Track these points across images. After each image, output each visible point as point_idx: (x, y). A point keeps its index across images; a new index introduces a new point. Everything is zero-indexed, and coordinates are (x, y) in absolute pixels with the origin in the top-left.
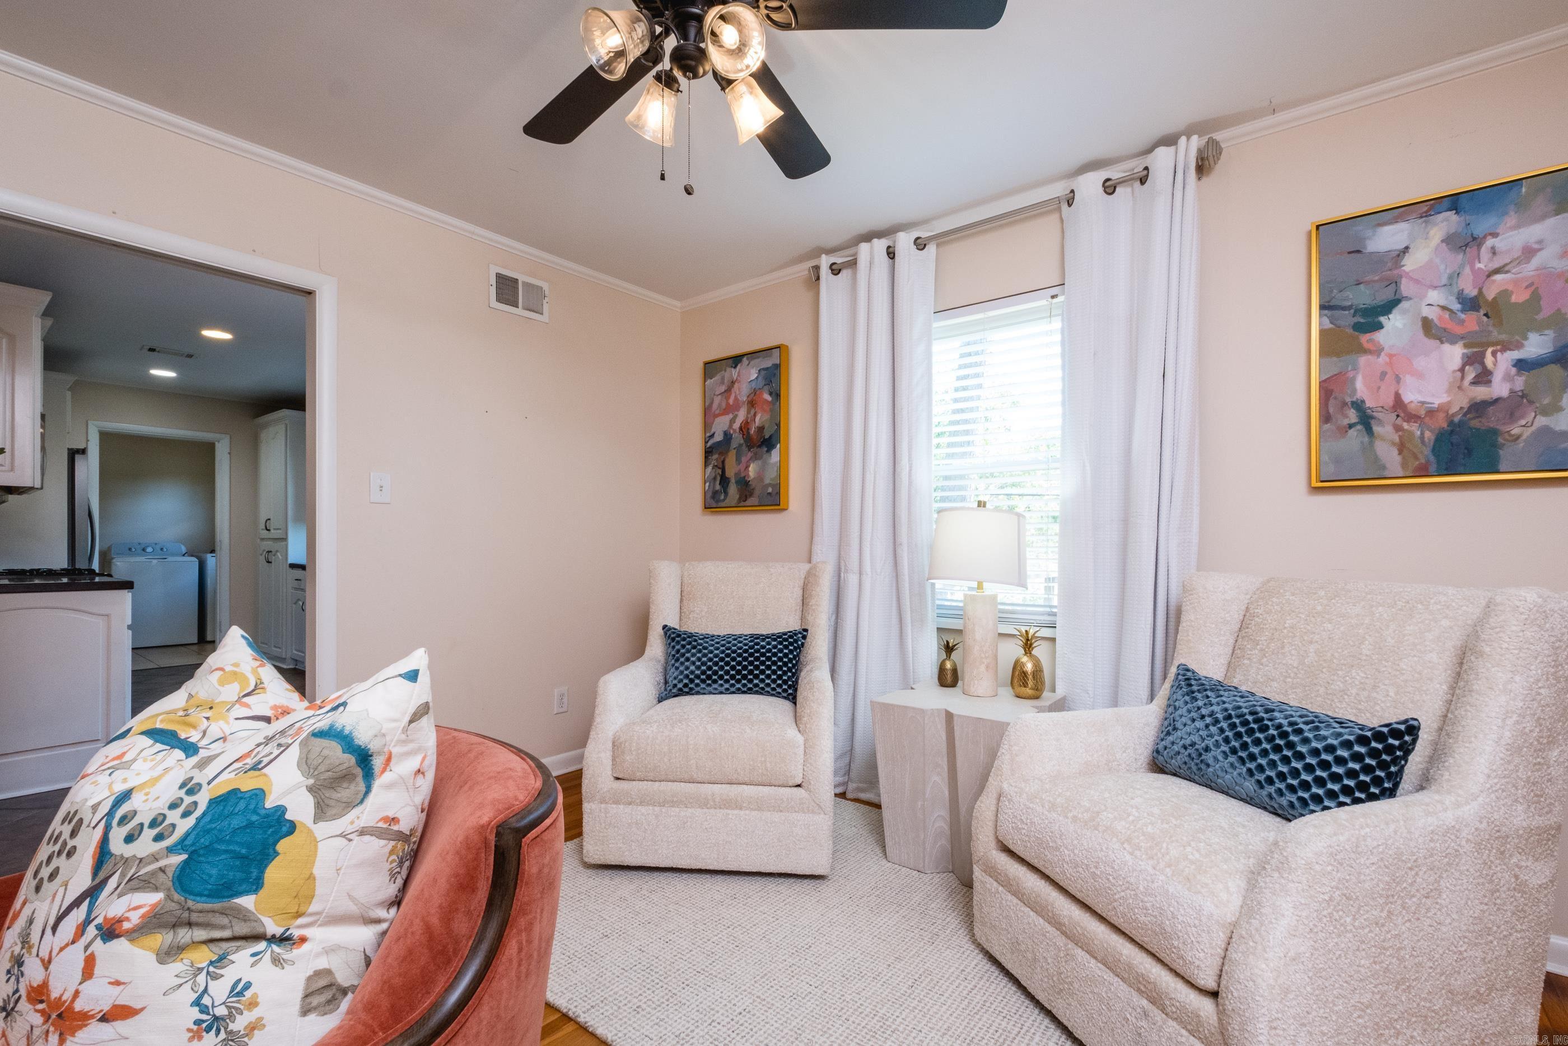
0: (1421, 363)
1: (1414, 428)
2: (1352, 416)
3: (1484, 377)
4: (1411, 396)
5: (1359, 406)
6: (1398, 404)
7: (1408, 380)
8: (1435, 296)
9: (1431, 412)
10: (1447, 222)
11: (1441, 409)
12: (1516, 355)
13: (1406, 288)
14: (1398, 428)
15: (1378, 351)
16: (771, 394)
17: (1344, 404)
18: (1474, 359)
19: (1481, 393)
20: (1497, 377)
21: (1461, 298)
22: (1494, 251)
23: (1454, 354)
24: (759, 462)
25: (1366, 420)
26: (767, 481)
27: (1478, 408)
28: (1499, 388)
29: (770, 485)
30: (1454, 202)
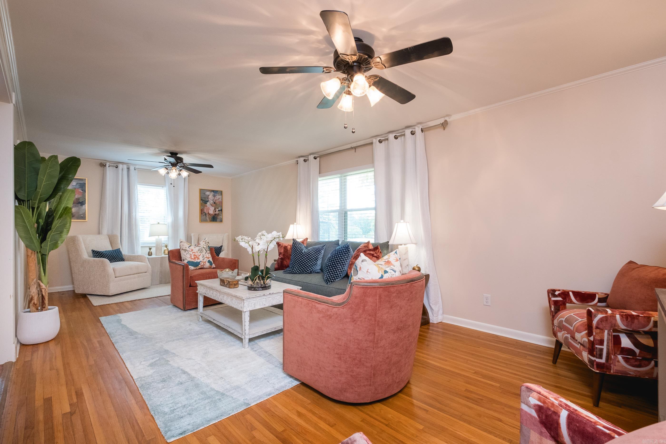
0: (211, 209)
1: (210, 216)
2: (204, 214)
3: (216, 211)
4: (210, 212)
5: (205, 213)
6: (209, 213)
7: (209, 210)
8: (212, 201)
9: (212, 215)
10: (212, 193)
11: (213, 214)
12: (218, 209)
13: (209, 200)
14: (209, 216)
15: (207, 206)
16: (82, 190)
17: (203, 212)
18: (215, 209)
19: (215, 213)
20: (217, 211)
21: (214, 202)
22: (216, 198)
23: (213, 208)
24: (77, 208)
25: (206, 214)
26: (81, 213)
27: (215, 214)
28: (217, 213)
29: (82, 214)
30: (213, 191)
